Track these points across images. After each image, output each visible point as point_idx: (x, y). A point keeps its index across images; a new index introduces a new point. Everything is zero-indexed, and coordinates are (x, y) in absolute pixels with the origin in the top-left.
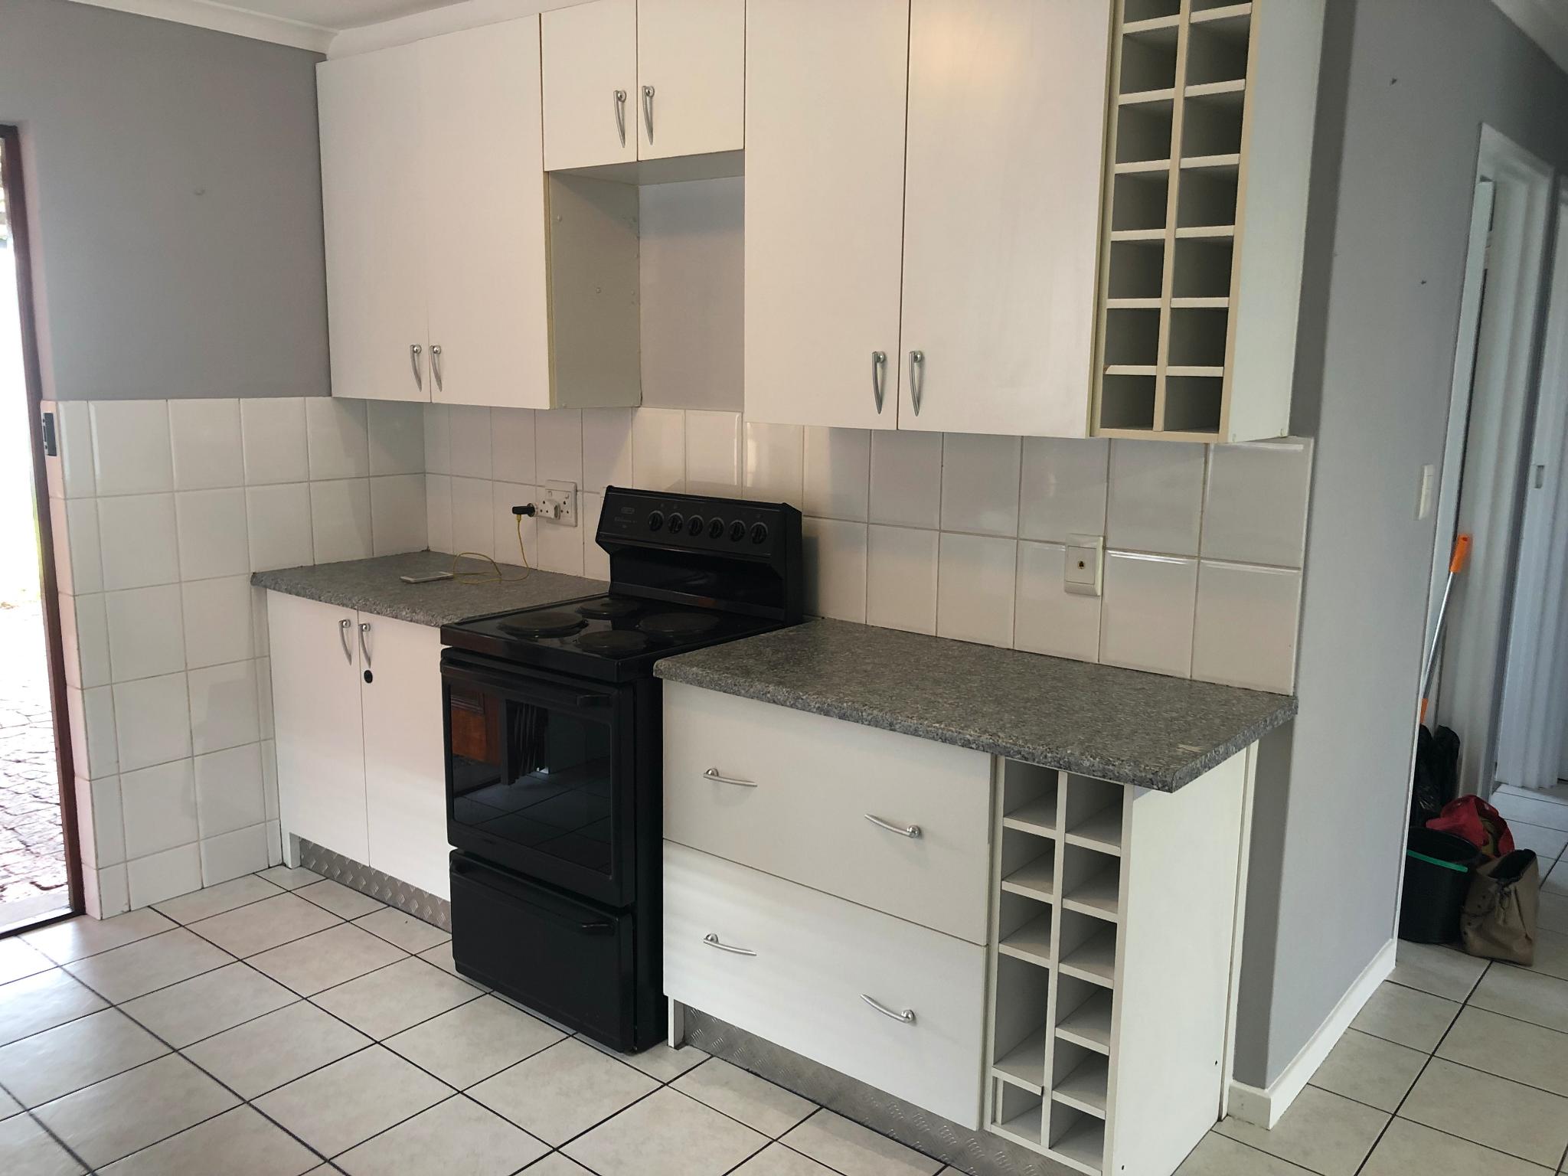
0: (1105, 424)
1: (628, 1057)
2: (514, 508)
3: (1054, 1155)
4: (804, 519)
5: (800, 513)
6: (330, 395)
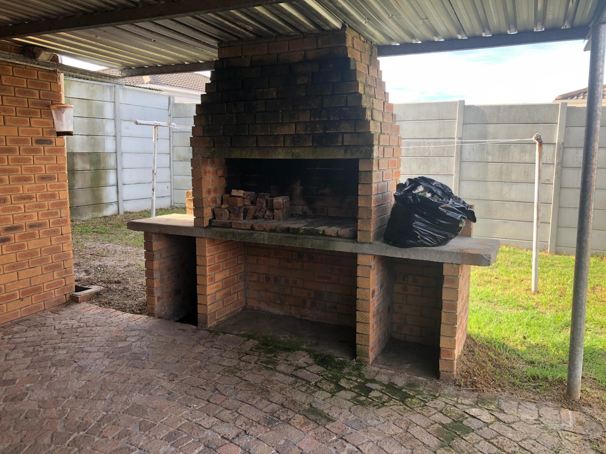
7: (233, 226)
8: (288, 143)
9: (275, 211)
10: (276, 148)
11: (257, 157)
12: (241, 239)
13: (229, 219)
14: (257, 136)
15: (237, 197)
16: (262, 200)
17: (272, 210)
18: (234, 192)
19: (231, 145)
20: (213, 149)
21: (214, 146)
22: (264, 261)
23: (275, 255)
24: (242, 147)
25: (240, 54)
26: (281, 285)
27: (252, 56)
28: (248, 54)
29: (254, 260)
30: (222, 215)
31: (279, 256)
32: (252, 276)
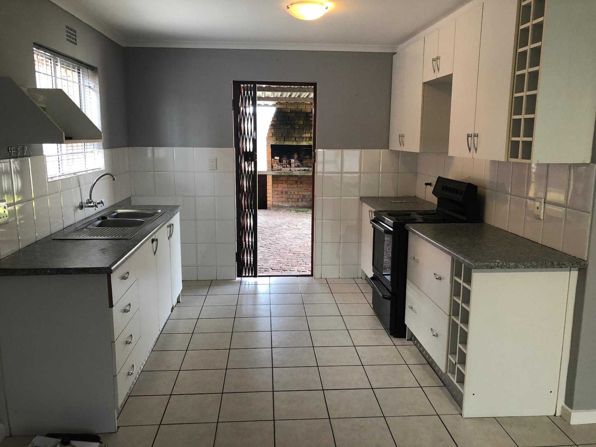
0: (511, 157)
1: (393, 338)
2: (425, 183)
3: (456, 384)
4: (478, 188)
5: (477, 187)
6: (388, 149)
8: (307, 140)
9: (292, 165)
10: (302, 141)
11: (295, 144)
13: (278, 168)
14: (295, 137)
15: (277, 159)
16: (284, 161)
17: (290, 164)
18: (276, 158)
19: (284, 140)
20: (276, 141)
21: (277, 140)
22: (281, 186)
23: (286, 183)
24: (289, 141)
25: (286, 108)
26: (288, 194)
27: (291, 108)
28: (289, 108)
29: (276, 186)
30: (276, 166)
31: (287, 183)
32: (275, 192)
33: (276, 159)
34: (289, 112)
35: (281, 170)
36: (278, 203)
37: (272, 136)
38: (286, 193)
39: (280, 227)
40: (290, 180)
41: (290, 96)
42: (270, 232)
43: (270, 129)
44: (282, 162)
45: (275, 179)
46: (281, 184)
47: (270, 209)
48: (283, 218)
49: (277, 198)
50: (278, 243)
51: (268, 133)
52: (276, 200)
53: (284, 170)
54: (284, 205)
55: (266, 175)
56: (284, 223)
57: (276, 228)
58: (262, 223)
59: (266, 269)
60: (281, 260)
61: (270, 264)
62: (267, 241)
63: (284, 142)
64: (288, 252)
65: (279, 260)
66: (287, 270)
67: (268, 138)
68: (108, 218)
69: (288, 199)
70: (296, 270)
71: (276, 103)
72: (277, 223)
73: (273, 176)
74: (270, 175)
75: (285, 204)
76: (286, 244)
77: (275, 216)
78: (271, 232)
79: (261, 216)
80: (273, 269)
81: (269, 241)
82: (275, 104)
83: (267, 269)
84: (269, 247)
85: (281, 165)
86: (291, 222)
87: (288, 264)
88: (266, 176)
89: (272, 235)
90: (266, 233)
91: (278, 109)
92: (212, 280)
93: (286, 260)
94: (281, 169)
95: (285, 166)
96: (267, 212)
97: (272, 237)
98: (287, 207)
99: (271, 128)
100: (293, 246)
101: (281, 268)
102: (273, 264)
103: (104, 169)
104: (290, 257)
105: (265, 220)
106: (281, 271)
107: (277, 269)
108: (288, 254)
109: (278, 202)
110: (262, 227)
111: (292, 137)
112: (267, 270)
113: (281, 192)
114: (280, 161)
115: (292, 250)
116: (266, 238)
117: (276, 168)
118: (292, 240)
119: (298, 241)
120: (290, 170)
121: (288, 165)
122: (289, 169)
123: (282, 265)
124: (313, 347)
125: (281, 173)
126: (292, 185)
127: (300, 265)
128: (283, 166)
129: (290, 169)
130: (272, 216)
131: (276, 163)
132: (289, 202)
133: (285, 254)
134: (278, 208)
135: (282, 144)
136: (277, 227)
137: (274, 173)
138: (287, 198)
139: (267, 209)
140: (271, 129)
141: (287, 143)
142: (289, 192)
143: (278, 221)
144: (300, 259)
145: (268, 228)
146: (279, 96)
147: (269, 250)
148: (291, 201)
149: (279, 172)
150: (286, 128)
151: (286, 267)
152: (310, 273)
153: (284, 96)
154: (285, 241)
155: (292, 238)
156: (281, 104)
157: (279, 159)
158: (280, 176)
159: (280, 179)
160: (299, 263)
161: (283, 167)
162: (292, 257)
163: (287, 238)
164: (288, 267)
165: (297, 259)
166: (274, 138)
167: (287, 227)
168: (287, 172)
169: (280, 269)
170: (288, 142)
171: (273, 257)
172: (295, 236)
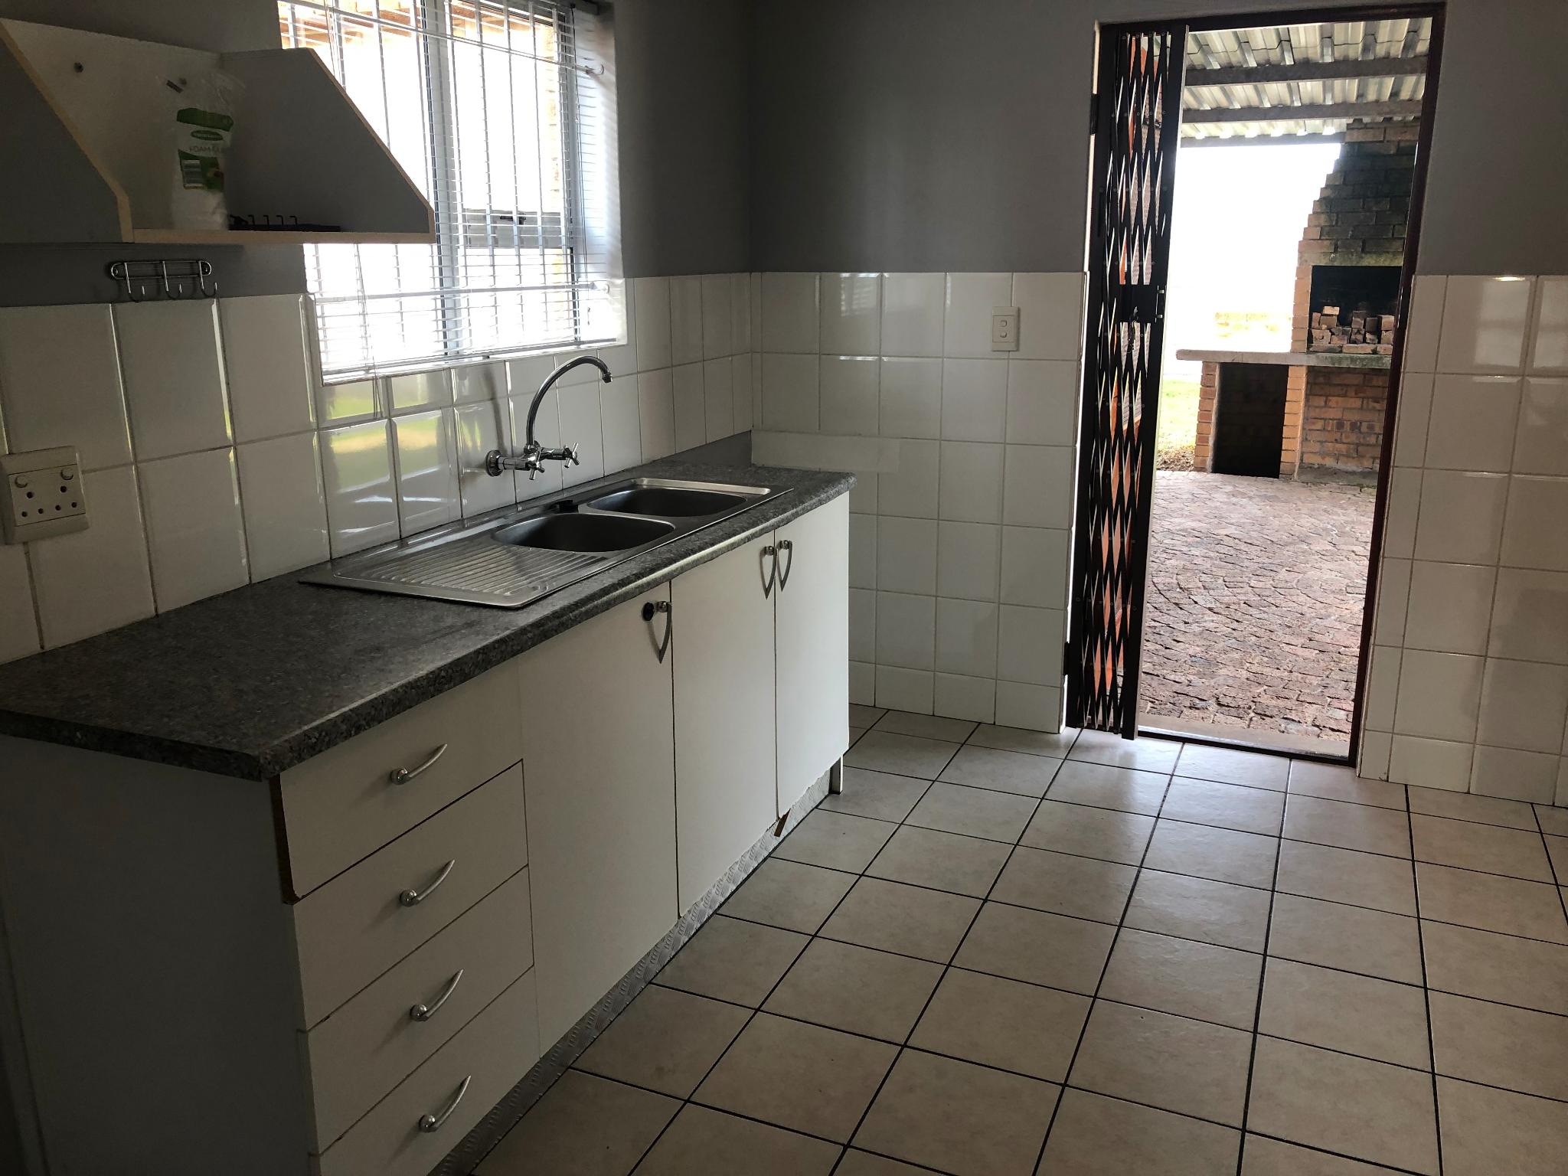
7: (1344, 351)
9: (1384, 333)
12: (1363, 365)
13: (1330, 343)
15: (1332, 315)
16: (1359, 320)
17: (1377, 331)
18: (1328, 310)
19: (1363, 251)
20: (1332, 255)
21: (1335, 251)
22: (1337, 403)
23: (1356, 394)
24: (1379, 253)
25: (1382, 139)
26: (1360, 432)
27: (1399, 142)
28: (1393, 139)
29: (1321, 401)
30: (1324, 338)
31: (1361, 395)
32: (1314, 423)
33: (1329, 315)
34: (1392, 152)
35: (1341, 352)
36: (1323, 458)
37: (1320, 239)
38: (1355, 426)
39: (1305, 547)
40: (1374, 383)
41: (1395, 94)
42: (1260, 560)
43: (1314, 213)
44: (1350, 325)
45: (1321, 380)
46: (1339, 396)
47: (1289, 476)
48: (1325, 511)
49: (1321, 442)
50: (1278, 602)
51: (1305, 229)
52: (1317, 447)
53: (1352, 350)
54: (1341, 466)
55: (1287, 367)
56: (1324, 529)
57: (1288, 548)
58: (1244, 523)
59: (1198, 701)
60: (1266, 671)
61: (1221, 680)
62: (1239, 591)
63: (1362, 258)
64: (1301, 641)
65: (1259, 669)
66: (1271, 717)
67: (1304, 247)
68: (584, 510)
69: (1360, 449)
70: (1309, 720)
71: (1348, 125)
72: (1296, 530)
73: (1311, 370)
74: (1302, 366)
75: (1346, 463)
76: (1305, 609)
77: (1299, 503)
78: (1267, 561)
79: (1250, 498)
80: (1224, 705)
81: (1245, 594)
82: (1344, 128)
83: (1204, 700)
84: (1238, 616)
85: (1344, 333)
86: (1347, 529)
87: (1286, 693)
88: (1285, 369)
89: (1265, 572)
90: (1246, 563)
91: (1351, 144)
92: (980, 723)
93: (1286, 673)
94: (1341, 347)
95: (1360, 337)
96: (1274, 486)
97: (1261, 578)
98: (1353, 473)
99: (1319, 211)
100: (1326, 622)
101: (1252, 704)
102: (1230, 682)
103: (624, 342)
104: (1304, 664)
105: (1259, 513)
106: (1252, 714)
107: (1239, 707)
108: (1300, 651)
109: (1324, 455)
110: (1240, 540)
111: (1394, 238)
112: (1200, 704)
113: (1338, 423)
114: (1343, 320)
115: (1318, 637)
116: (1241, 580)
117: (1325, 343)
118: (1332, 596)
119: (1352, 602)
120: (1375, 352)
121: (1368, 336)
122: (1369, 348)
123: (1260, 690)
124: (1244, 1130)
125: (1340, 360)
126: (1378, 402)
127: (1329, 700)
128: (1353, 337)
129: (1372, 347)
130: (1286, 502)
131: (1324, 327)
132: (1360, 456)
133: (1287, 648)
134: (1316, 475)
135: (1354, 264)
136: (1291, 543)
137: (1313, 361)
138: (1358, 445)
139: (1278, 478)
140: (1317, 213)
141: (1369, 261)
142: (1365, 425)
143: (1303, 522)
144: (1338, 677)
145: (1258, 543)
146: (1353, 97)
147: (1235, 625)
148: (1368, 456)
149: (1332, 358)
150: (1374, 209)
151: (1274, 702)
152: (1345, 752)
153: (1371, 96)
154: (1302, 598)
155: (1334, 588)
156: (1366, 127)
157: (1338, 313)
158: (1340, 371)
159: (1336, 380)
160: (1327, 692)
161: (1351, 341)
162: (1311, 665)
163: (1316, 588)
164: (1281, 703)
165: (1327, 673)
166: (1327, 243)
167: (1330, 547)
168: (1362, 360)
169: (1250, 708)
170: (1374, 256)
171: (1236, 655)
172: (1347, 581)
